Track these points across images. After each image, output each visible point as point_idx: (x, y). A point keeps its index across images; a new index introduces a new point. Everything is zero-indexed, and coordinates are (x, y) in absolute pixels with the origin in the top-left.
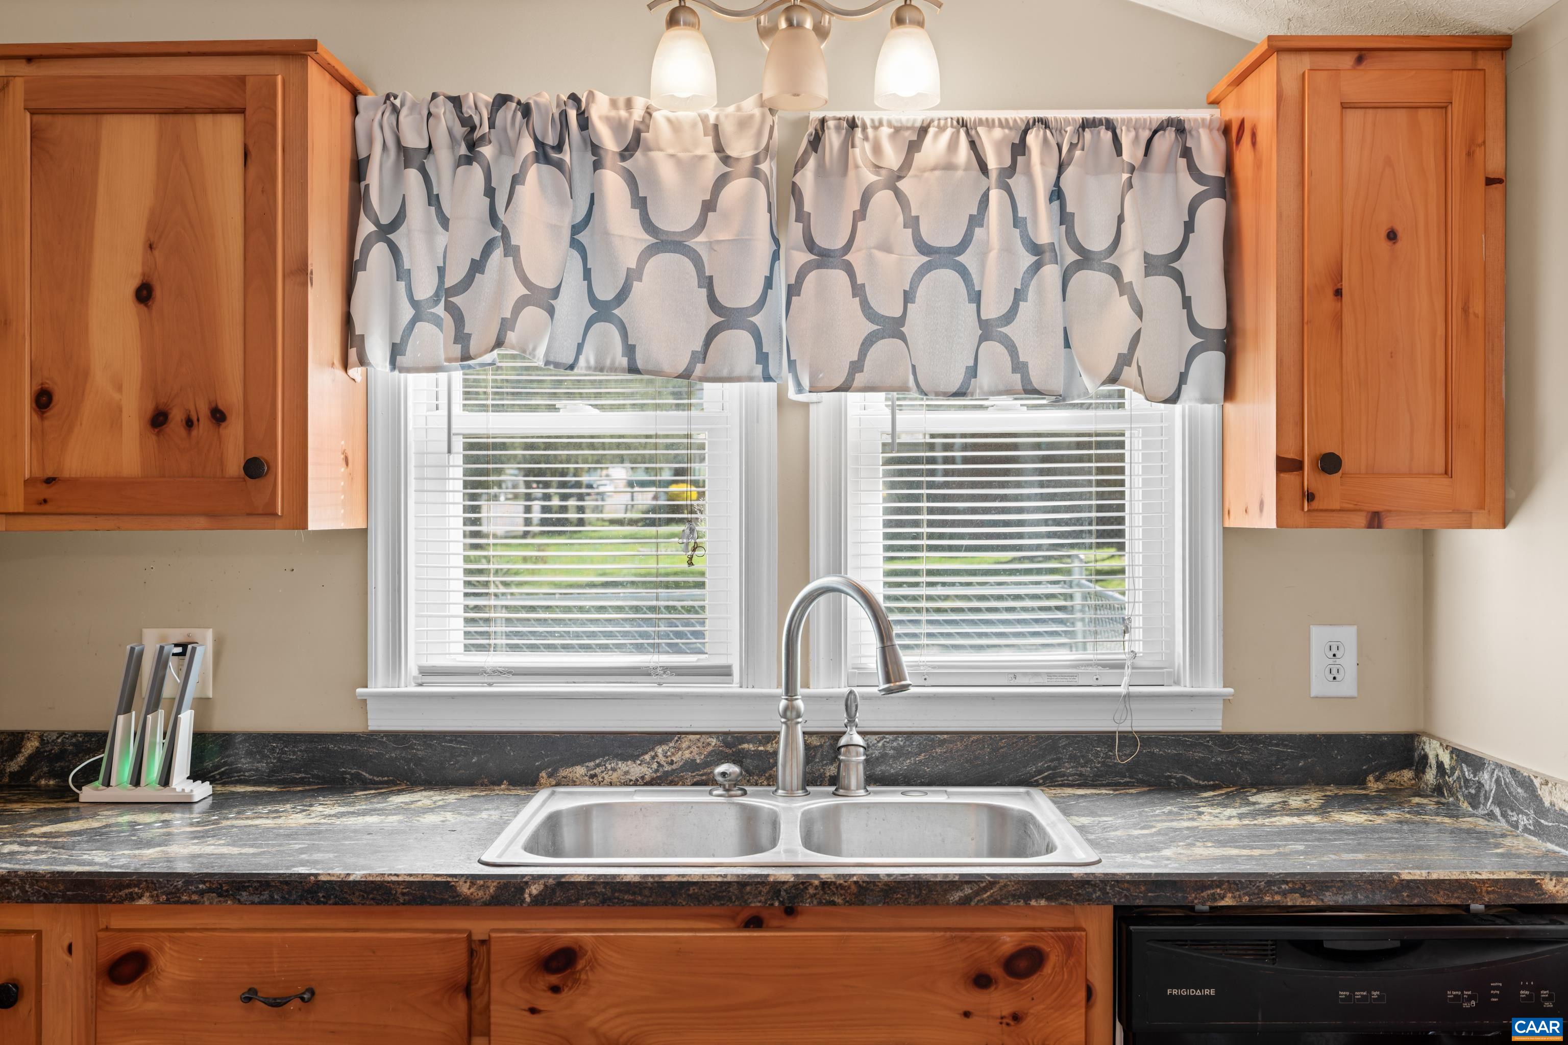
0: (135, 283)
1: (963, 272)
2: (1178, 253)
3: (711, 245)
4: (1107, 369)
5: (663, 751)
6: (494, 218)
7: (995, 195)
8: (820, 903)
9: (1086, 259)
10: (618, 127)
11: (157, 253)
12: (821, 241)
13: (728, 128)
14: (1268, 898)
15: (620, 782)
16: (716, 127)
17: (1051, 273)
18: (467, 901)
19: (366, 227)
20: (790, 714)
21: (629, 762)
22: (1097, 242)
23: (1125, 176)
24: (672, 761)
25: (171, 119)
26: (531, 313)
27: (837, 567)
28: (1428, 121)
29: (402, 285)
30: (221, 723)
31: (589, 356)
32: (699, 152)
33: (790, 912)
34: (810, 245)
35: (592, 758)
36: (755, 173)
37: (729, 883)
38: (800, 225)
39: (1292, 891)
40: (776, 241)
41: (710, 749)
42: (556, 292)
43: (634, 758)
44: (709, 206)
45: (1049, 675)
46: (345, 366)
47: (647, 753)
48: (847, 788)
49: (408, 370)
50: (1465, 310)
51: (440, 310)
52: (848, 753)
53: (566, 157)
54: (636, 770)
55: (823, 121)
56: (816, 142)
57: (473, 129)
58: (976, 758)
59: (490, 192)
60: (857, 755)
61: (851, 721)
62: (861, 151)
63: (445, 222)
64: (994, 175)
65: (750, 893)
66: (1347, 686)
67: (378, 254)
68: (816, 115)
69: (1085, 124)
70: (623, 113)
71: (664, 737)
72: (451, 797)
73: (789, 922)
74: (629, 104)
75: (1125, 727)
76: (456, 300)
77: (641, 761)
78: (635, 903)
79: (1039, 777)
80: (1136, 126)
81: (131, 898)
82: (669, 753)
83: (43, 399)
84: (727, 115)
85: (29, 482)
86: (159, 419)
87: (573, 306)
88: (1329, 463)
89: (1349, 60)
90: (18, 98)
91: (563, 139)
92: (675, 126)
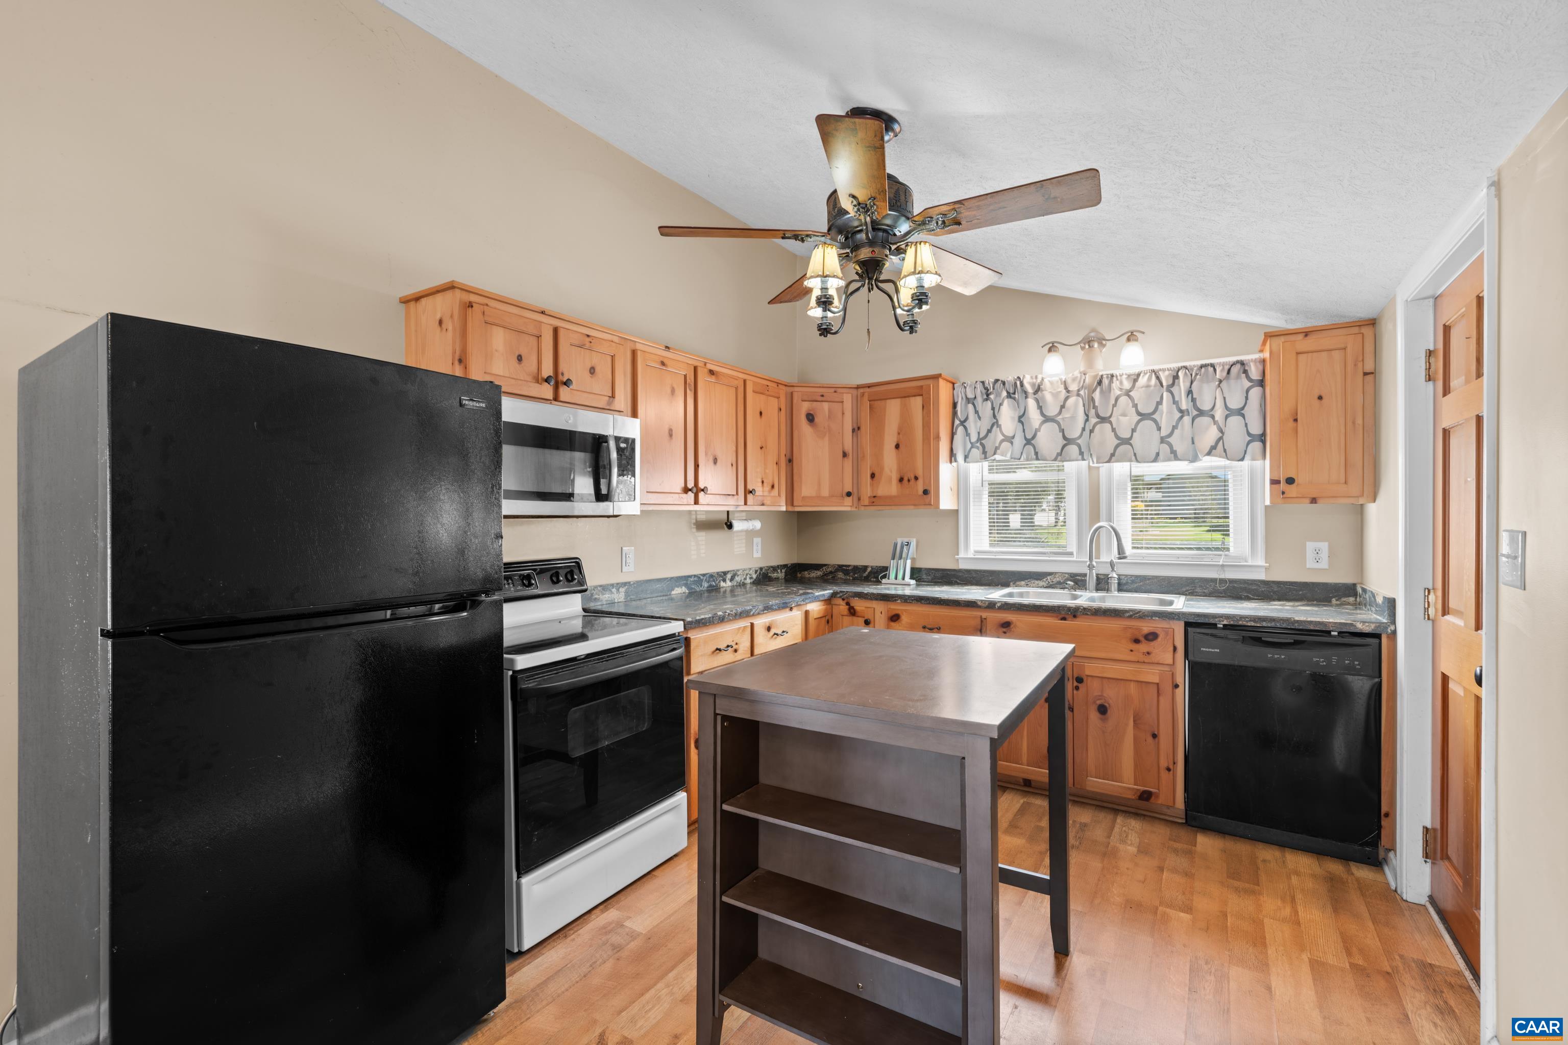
0: (895, 444)
1: (1155, 421)
2: (1243, 408)
3: (1063, 419)
4: (1207, 451)
5: (1051, 578)
6: (994, 416)
7: (1165, 394)
8: (1083, 614)
9: (1201, 413)
10: (1033, 385)
11: (901, 436)
12: (1102, 415)
13: (1069, 381)
14: (1240, 623)
15: (1035, 587)
16: (1065, 382)
17: (1187, 419)
18: (980, 607)
19: (957, 422)
20: (1091, 567)
22: (1206, 407)
23: (1217, 383)
25: (904, 399)
26: (1006, 444)
27: (1110, 519)
28: (1337, 355)
29: (968, 437)
30: (918, 565)
31: (1024, 456)
32: (1059, 390)
33: (1075, 616)
34: (1098, 416)
35: (1027, 579)
36: (1078, 395)
37: (1055, 606)
38: (1094, 410)
39: (1250, 621)
40: (1087, 416)
41: (1065, 578)
42: (1013, 437)
43: (1040, 580)
44: (1063, 407)
45: (1192, 558)
46: (951, 462)
47: (1044, 578)
48: (1111, 591)
49: (969, 462)
50: (1354, 423)
51: (978, 445)
52: (1111, 580)
53: (1016, 396)
54: (1041, 583)
55: (1102, 376)
56: (1100, 383)
57: (988, 390)
58: (1163, 585)
59: (993, 409)
60: (1115, 580)
61: (1113, 570)
62: (1116, 384)
63: (980, 418)
64: (1165, 387)
65: (1061, 610)
67: (960, 431)
68: (1100, 374)
69: (1202, 366)
70: (1034, 380)
71: (1050, 574)
72: (982, 588)
73: (1074, 619)
74: (1036, 377)
75: (1222, 576)
76: (983, 441)
78: (1027, 610)
79: (1187, 592)
80: (1223, 365)
81: (896, 600)
82: (1054, 579)
83: (873, 476)
84: (1068, 377)
85: (869, 497)
86: (901, 480)
87: (1019, 441)
88: (1290, 481)
89: (1301, 336)
90: (866, 397)
91: (1015, 391)
92: (1051, 383)
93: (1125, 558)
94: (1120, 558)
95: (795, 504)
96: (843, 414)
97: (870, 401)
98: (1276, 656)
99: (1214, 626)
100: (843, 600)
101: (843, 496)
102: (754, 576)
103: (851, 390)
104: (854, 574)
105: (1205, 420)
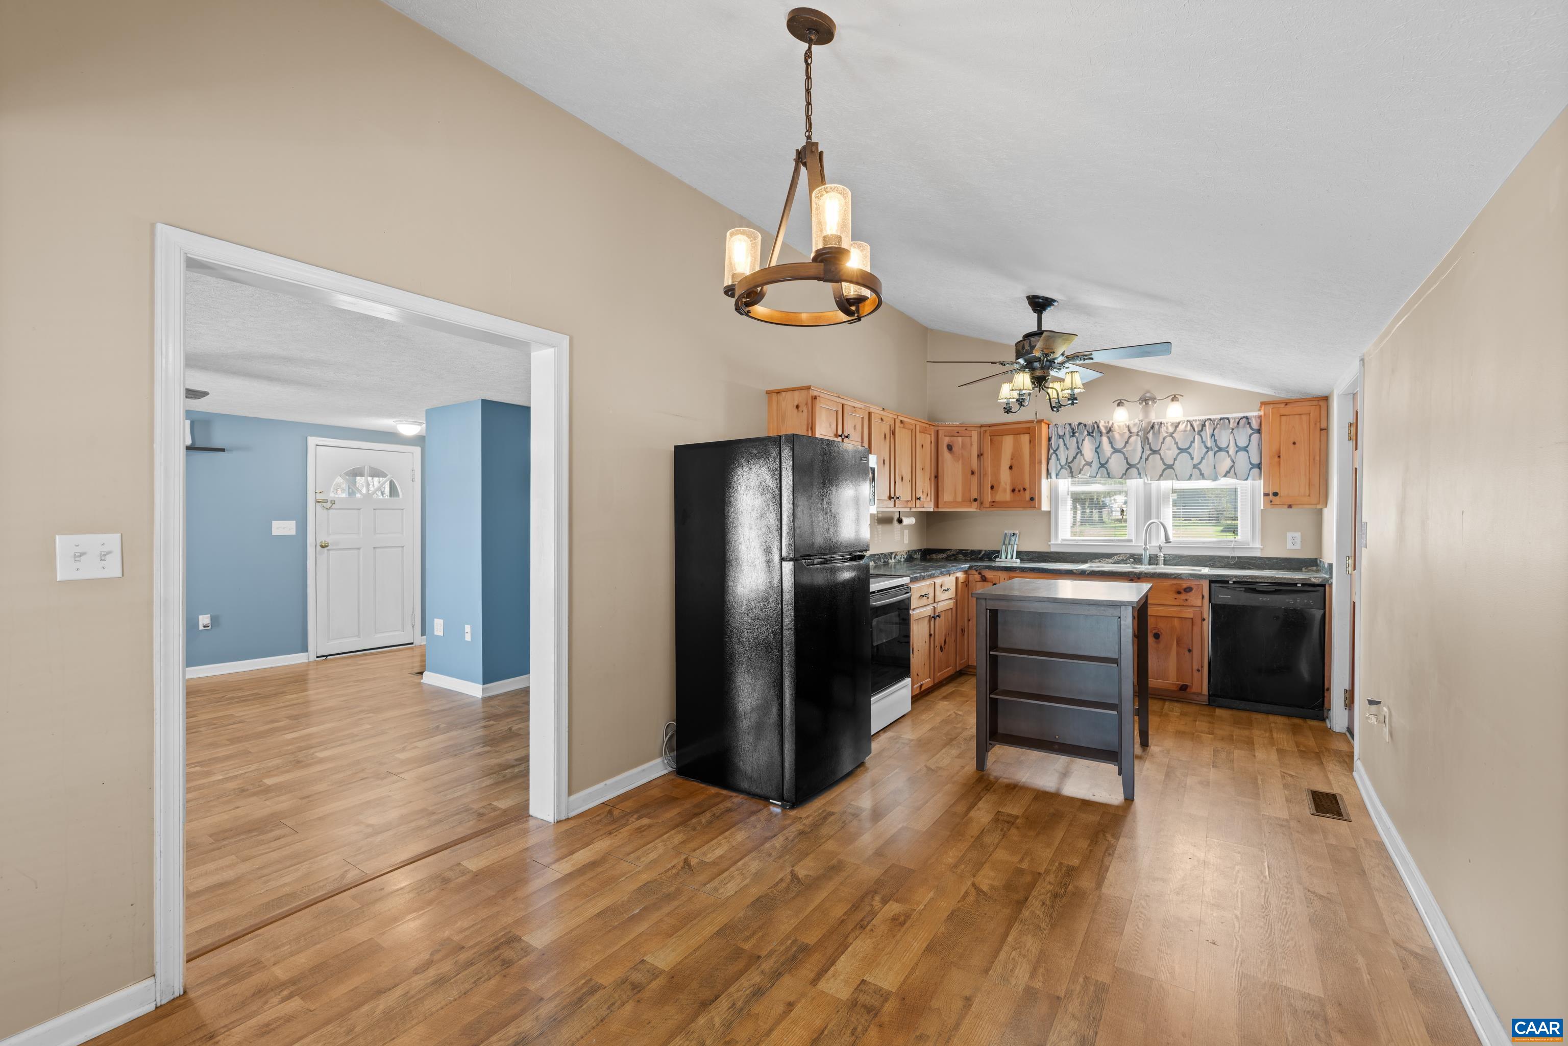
0: (1009, 466)
1: (1189, 453)
2: (1247, 446)
3: (1127, 451)
4: (1224, 474)
6: (1078, 448)
7: (1197, 437)
9: (1220, 449)
10: (1106, 427)
11: (1013, 460)
12: (1153, 448)
13: (1131, 426)
14: (1243, 580)
16: (1128, 426)
17: (1211, 453)
19: (1051, 451)
20: (1145, 549)
22: (1223, 445)
23: (1231, 430)
25: (1015, 436)
26: (1087, 467)
27: (1158, 517)
28: (1304, 418)
29: (1059, 461)
30: (1020, 550)
31: (1099, 475)
32: (1124, 431)
34: (1151, 449)
36: (1138, 435)
38: (1148, 446)
40: (1143, 449)
41: (1127, 557)
42: (1092, 462)
44: (1127, 443)
46: (1047, 479)
48: (1159, 565)
49: (1060, 479)
50: (1314, 459)
51: (1067, 467)
52: (1159, 558)
54: (1110, 561)
55: (1154, 423)
56: (1152, 427)
57: (1074, 430)
58: (1195, 560)
59: (1077, 443)
61: (1160, 551)
62: (1163, 429)
63: (1067, 449)
64: (1197, 432)
66: (1298, 546)
67: (1054, 456)
68: (1153, 421)
69: (1221, 419)
70: (1107, 424)
71: (1116, 554)
72: (1069, 564)
73: (1142, 578)
74: (1108, 422)
75: (1233, 555)
77: (1111, 559)
78: (1107, 575)
79: (1210, 565)
80: (1235, 418)
82: (1117, 557)
83: (992, 487)
84: (1131, 423)
85: (990, 502)
86: (1013, 490)
87: (1095, 465)
88: (1275, 494)
89: (1283, 405)
90: (988, 434)
91: (1093, 431)
92: (1119, 427)
93: (1170, 542)
94: (1166, 543)
95: (940, 506)
96: (971, 445)
97: (990, 436)
98: (1264, 599)
99: (1227, 582)
100: (977, 571)
101: (971, 501)
102: (905, 556)
103: (976, 429)
105: (1223, 454)
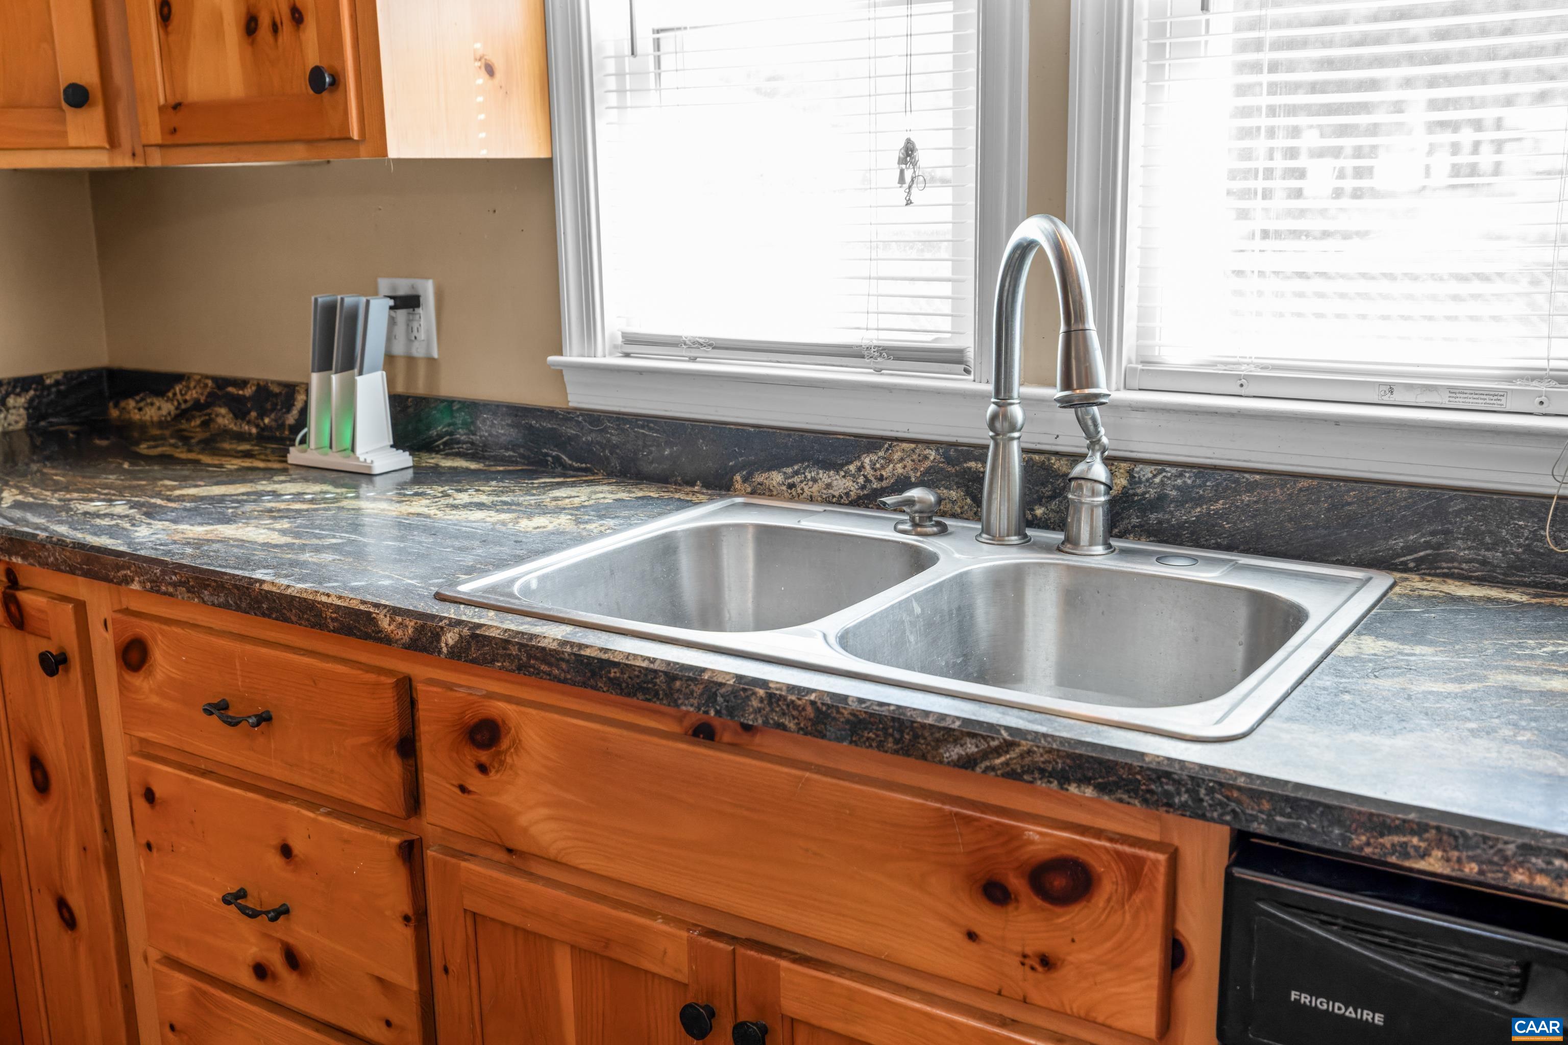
5: (871, 461)
8: (768, 724)
15: (821, 496)
18: (393, 640)
21: (832, 473)
24: (882, 475)
33: (747, 727)
35: (790, 462)
37: (655, 671)
41: (927, 464)
43: (837, 467)
47: (851, 462)
48: (1071, 540)
58: (1307, 516)
60: (1094, 493)
65: (679, 691)
72: (615, 497)
73: (746, 741)
77: (846, 472)
78: (552, 678)
79: (1409, 557)
82: (878, 466)
83: (166, 9)
85: (162, 109)
86: (252, 24)
104: (261, 416)
